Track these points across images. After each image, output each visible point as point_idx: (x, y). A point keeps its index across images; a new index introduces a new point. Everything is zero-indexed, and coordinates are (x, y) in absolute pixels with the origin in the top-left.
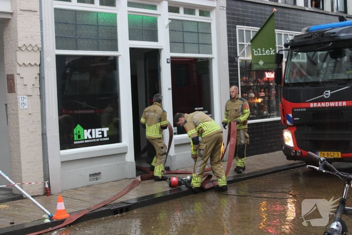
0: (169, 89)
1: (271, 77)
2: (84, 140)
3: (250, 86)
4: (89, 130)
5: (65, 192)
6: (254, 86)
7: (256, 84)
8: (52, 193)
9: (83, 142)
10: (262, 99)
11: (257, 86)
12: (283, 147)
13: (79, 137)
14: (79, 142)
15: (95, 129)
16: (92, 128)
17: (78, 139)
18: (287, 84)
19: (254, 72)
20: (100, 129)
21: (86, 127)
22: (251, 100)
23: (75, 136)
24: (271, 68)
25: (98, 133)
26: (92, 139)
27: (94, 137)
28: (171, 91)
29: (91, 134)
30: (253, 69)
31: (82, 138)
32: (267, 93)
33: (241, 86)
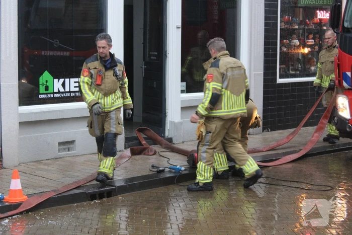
0: (178, 28)
1: (325, 17)
2: (54, 93)
3: (294, 30)
4: (62, 80)
5: (23, 165)
6: (299, 29)
7: (303, 26)
8: (4, 165)
9: (52, 96)
10: (309, 49)
11: (304, 29)
12: (336, 118)
13: (47, 88)
14: (46, 96)
15: (70, 78)
16: (65, 77)
17: (45, 92)
18: (348, 29)
19: (301, 9)
20: (77, 80)
21: (56, 76)
22: (294, 49)
23: (41, 86)
24: (326, 5)
25: (73, 84)
26: (65, 92)
27: (67, 90)
28: (180, 29)
29: (64, 85)
30: (299, 5)
31: (50, 91)
32: (317, 40)
33: (281, 29)
